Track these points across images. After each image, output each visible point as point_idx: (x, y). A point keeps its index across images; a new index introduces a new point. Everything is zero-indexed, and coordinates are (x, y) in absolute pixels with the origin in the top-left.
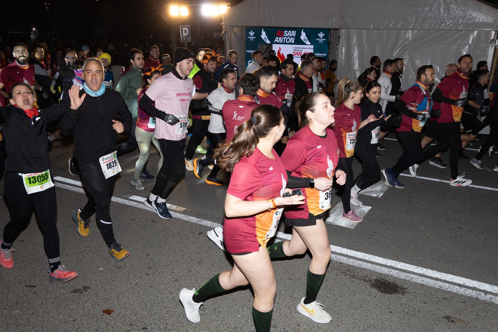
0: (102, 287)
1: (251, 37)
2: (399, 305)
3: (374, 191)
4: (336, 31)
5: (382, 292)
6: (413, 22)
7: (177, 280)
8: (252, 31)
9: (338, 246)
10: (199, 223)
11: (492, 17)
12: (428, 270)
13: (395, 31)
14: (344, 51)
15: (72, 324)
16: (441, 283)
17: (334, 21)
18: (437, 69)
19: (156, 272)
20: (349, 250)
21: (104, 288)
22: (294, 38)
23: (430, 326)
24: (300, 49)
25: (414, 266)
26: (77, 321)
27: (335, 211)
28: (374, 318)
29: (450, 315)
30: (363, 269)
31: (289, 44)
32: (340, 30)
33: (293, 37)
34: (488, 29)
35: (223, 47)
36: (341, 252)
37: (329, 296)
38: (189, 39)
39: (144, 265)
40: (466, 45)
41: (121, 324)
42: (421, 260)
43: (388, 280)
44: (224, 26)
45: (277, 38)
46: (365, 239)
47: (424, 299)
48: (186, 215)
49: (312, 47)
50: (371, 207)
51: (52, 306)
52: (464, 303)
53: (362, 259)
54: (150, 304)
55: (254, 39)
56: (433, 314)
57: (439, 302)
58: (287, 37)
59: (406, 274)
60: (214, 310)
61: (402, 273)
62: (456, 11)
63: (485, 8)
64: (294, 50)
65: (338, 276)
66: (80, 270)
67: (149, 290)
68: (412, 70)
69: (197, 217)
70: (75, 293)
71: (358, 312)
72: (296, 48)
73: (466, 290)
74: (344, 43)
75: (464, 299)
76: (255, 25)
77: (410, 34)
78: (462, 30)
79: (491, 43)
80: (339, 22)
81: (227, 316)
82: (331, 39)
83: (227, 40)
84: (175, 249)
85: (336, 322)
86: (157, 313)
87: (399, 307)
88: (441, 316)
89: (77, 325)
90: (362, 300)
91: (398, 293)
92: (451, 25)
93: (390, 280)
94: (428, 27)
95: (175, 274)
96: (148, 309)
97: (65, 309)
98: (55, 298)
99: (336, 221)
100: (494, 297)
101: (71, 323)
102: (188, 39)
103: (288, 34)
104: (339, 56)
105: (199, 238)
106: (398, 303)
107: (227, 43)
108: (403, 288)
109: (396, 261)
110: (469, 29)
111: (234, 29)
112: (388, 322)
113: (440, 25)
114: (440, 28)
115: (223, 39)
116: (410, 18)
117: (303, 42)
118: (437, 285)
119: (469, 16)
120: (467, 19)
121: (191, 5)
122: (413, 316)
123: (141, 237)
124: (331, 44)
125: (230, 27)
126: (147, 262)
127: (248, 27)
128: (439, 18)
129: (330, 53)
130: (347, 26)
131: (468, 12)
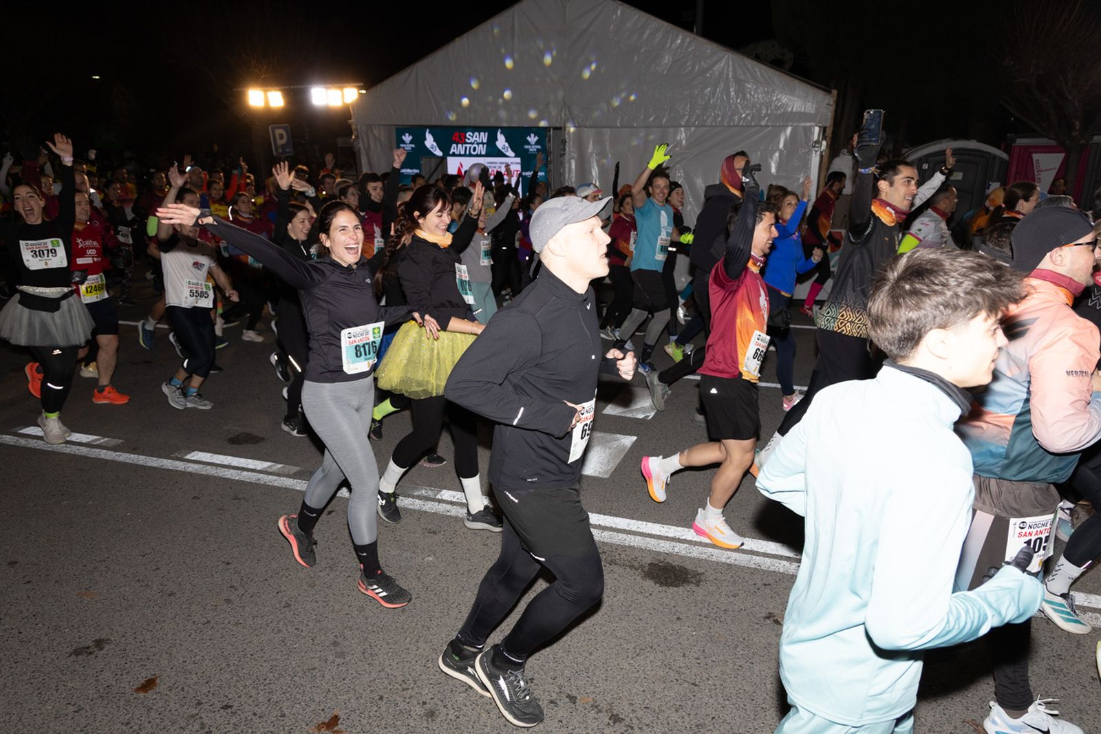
0: (135, 638)
1: (406, 144)
2: (692, 605)
3: (640, 409)
4: (559, 131)
5: (662, 584)
6: (687, 113)
7: (288, 605)
8: (407, 135)
11: (813, 103)
13: (658, 130)
14: (573, 165)
15: (73, 718)
16: (758, 558)
17: (553, 115)
19: (246, 594)
20: (601, 516)
21: (140, 638)
22: (485, 146)
23: (745, 635)
24: (497, 165)
26: (84, 711)
28: (652, 633)
29: (776, 611)
30: (627, 547)
31: (477, 155)
32: (565, 129)
33: (483, 143)
34: (808, 124)
38: (290, 149)
39: (220, 583)
40: (775, 152)
41: (177, 706)
43: (672, 562)
44: (355, 126)
45: (454, 145)
46: (629, 494)
47: (732, 588)
48: (301, 479)
49: (518, 160)
50: (635, 438)
51: (28, 689)
53: (625, 530)
54: (236, 658)
55: (412, 148)
56: (748, 614)
57: (758, 591)
58: (472, 143)
59: (700, 548)
60: (363, 653)
61: (692, 549)
62: (756, 93)
63: (801, 87)
66: (86, 608)
67: (232, 631)
68: (689, 196)
70: (77, 655)
72: (489, 163)
74: (573, 152)
76: (413, 124)
77: (681, 135)
78: (767, 126)
79: (814, 147)
80: (563, 115)
81: (387, 662)
82: (551, 146)
83: (363, 151)
84: (282, 547)
85: (586, 648)
86: (251, 673)
87: (693, 608)
88: (762, 615)
89: (83, 720)
90: (629, 603)
91: (689, 582)
92: (749, 118)
93: (674, 562)
94: (712, 122)
95: (283, 593)
96: (232, 668)
97: (57, 690)
98: (33, 672)
101: (70, 718)
102: (287, 150)
103: (474, 139)
104: (567, 176)
105: (328, 522)
106: (690, 601)
107: (362, 157)
108: (696, 573)
109: (683, 528)
110: (778, 124)
111: (374, 131)
112: (675, 637)
113: (731, 117)
114: (732, 123)
115: (355, 150)
116: (681, 107)
117: (501, 152)
118: (752, 562)
119: (776, 102)
120: (773, 108)
121: (287, 87)
122: (717, 621)
123: (213, 529)
124: (550, 156)
125: (365, 126)
126: (227, 578)
127: (400, 127)
128: (728, 106)
129: (551, 171)
130: (576, 122)
131: (774, 95)
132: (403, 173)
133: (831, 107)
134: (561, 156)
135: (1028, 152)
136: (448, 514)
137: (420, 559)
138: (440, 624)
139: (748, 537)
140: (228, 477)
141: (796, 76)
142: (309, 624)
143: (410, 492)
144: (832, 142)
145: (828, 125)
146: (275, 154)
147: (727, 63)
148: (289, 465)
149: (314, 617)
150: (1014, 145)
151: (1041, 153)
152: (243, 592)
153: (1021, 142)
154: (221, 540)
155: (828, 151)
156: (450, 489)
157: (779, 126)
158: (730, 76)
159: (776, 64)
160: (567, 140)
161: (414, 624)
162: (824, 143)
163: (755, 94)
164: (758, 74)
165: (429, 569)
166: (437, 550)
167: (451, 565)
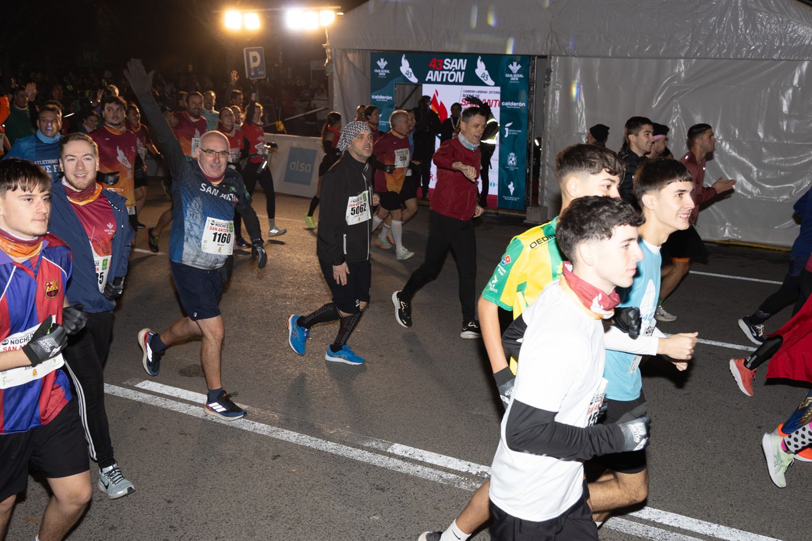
1: (381, 70)
4: (544, 60)
6: (687, 43)
8: (382, 60)
10: (274, 435)
12: (721, 526)
13: (655, 61)
14: (558, 98)
17: (538, 42)
18: (735, 132)
22: (463, 73)
25: (694, 520)
31: (454, 83)
32: (551, 58)
33: (461, 71)
35: (327, 88)
38: (263, 72)
39: (160, 521)
40: (788, 88)
42: (708, 508)
44: (329, 50)
45: (431, 72)
49: (498, 89)
55: (386, 74)
59: (679, 535)
61: (671, 535)
62: (769, 24)
69: (270, 424)
72: (467, 91)
74: (558, 82)
76: (389, 48)
77: (681, 67)
78: (779, 60)
80: (549, 42)
82: (534, 75)
83: (335, 76)
84: (225, 490)
92: (759, 51)
102: (259, 73)
103: (452, 66)
104: (550, 108)
105: (273, 467)
107: (334, 81)
109: (660, 511)
110: (792, 58)
111: (349, 55)
113: (739, 49)
114: (739, 56)
115: (328, 75)
116: (682, 37)
117: (481, 80)
119: (792, 34)
120: (788, 40)
121: (266, 10)
123: (157, 464)
124: (533, 85)
125: (340, 51)
126: (167, 517)
127: (376, 52)
128: (735, 37)
129: (532, 101)
130: (563, 50)
131: (789, 27)
132: (375, 99)
134: (544, 87)
136: (399, 470)
137: (366, 517)
139: (735, 528)
140: (175, 410)
143: (359, 443)
146: (247, 76)
152: (182, 534)
156: (402, 443)
157: (794, 60)
158: (739, 5)
160: (552, 70)
163: (767, 24)
165: (375, 529)
166: (384, 508)
167: (398, 527)
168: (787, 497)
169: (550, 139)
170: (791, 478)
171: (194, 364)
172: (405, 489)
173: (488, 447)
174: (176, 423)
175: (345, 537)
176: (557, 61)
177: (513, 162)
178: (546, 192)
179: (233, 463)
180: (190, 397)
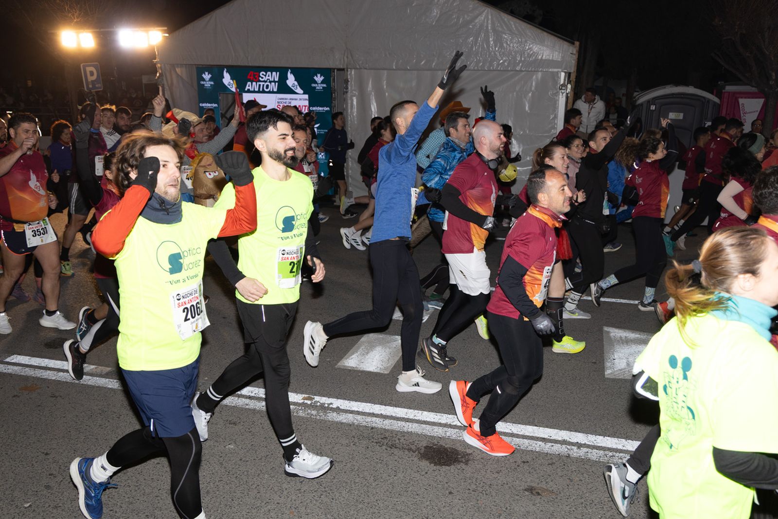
1: (206, 81)
2: (462, 481)
4: (341, 72)
5: (436, 464)
8: (207, 73)
9: (366, 402)
11: (559, 52)
13: (429, 72)
14: (355, 103)
16: (518, 439)
17: (337, 57)
19: (64, 481)
20: (383, 407)
22: (277, 84)
23: (507, 505)
24: (287, 101)
27: (359, 349)
28: (428, 506)
29: (533, 485)
30: (406, 433)
31: (269, 92)
32: (347, 71)
33: (274, 82)
34: (555, 70)
36: (371, 411)
37: (357, 481)
38: (100, 85)
39: (39, 471)
40: (529, 93)
43: (444, 445)
44: (159, 65)
45: (249, 83)
47: (496, 466)
48: (112, 379)
49: (306, 96)
52: (551, 464)
53: (403, 418)
55: (211, 85)
57: (518, 468)
58: (265, 82)
62: (512, 43)
63: (549, 39)
64: (278, 102)
65: (370, 448)
67: (52, 513)
71: (403, 500)
72: (281, 99)
73: (553, 446)
74: (354, 90)
75: (551, 459)
76: (212, 63)
78: (521, 71)
79: (561, 89)
80: (345, 58)
82: (335, 85)
87: (462, 484)
88: (522, 488)
90: (408, 481)
91: (459, 462)
92: (506, 64)
93: (446, 444)
94: (475, 67)
99: (362, 364)
100: (590, 450)
103: (267, 77)
104: (349, 111)
106: (460, 478)
107: (166, 92)
108: (466, 454)
110: (530, 70)
111: (177, 70)
112: (448, 508)
113: (491, 64)
114: (492, 68)
116: (448, 54)
117: (291, 89)
118: (513, 443)
119: (529, 51)
120: (526, 55)
121: (98, 30)
122: (483, 494)
124: (335, 93)
125: (169, 65)
126: (46, 467)
127: (201, 66)
128: (488, 53)
129: (335, 106)
130: (357, 65)
131: (527, 45)
132: (203, 107)
133: (574, 56)
134: (344, 94)
135: (735, 96)
136: (247, 407)
137: (222, 447)
138: (241, 503)
139: (509, 422)
140: (45, 377)
141: (545, 29)
142: (122, 505)
144: (575, 86)
145: (572, 71)
147: (487, 17)
148: (101, 366)
149: (127, 500)
150: (723, 91)
151: (745, 98)
152: (61, 479)
153: (729, 88)
154: (40, 433)
155: (573, 93)
157: (531, 71)
158: (489, 28)
159: (528, 18)
160: (349, 80)
161: (217, 504)
162: (569, 86)
163: (510, 43)
164: (513, 26)
165: (230, 455)
166: (237, 438)
167: (250, 452)
168: (545, 396)
169: (351, 137)
170: (546, 383)
171: (58, 337)
172: (254, 421)
173: (318, 381)
174: (47, 389)
175: (206, 465)
176: (353, 73)
177: (322, 156)
178: (350, 179)
179: (102, 416)
180: (57, 365)
